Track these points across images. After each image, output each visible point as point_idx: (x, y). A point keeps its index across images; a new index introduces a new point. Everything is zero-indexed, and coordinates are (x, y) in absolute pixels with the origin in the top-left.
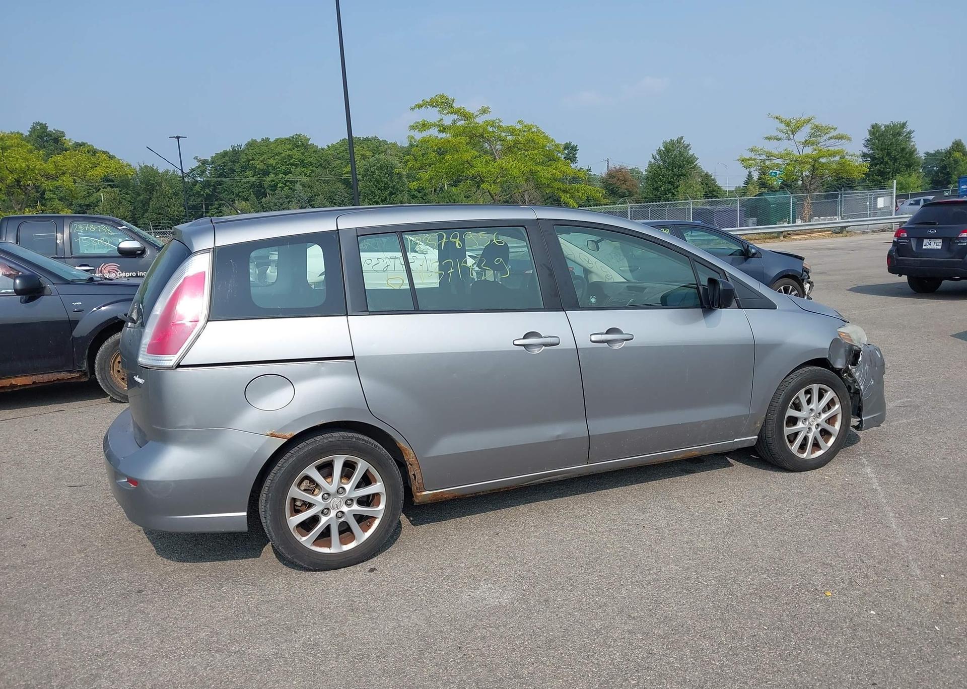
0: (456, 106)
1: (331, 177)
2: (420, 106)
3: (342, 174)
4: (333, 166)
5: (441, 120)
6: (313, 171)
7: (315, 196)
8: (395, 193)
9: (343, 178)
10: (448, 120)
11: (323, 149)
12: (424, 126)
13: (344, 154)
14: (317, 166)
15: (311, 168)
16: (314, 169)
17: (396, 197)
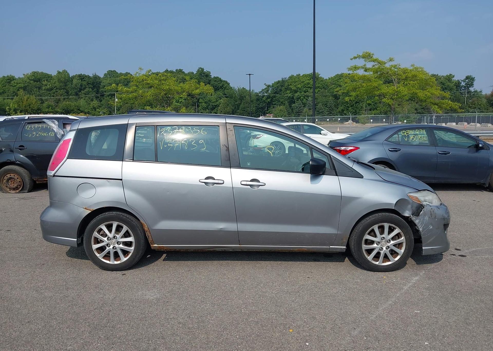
0: (374, 57)
1: (328, 94)
2: (355, 58)
3: (334, 92)
4: (330, 88)
5: (365, 65)
6: (319, 91)
7: (318, 103)
8: (359, 102)
9: (334, 94)
10: (369, 65)
11: (326, 79)
12: (356, 68)
13: (336, 82)
14: (322, 88)
15: (318, 89)
16: (320, 89)
17: (359, 104)
